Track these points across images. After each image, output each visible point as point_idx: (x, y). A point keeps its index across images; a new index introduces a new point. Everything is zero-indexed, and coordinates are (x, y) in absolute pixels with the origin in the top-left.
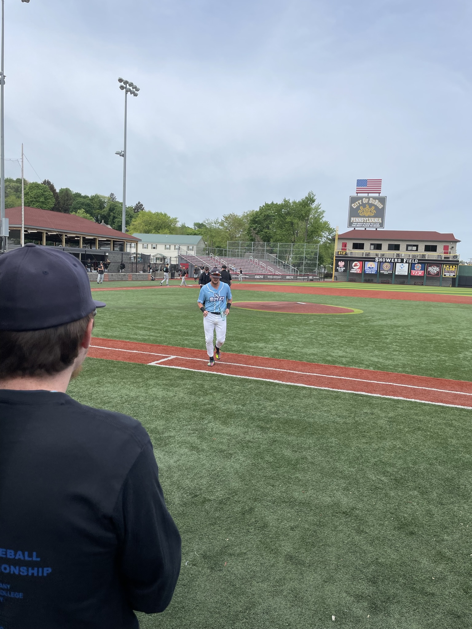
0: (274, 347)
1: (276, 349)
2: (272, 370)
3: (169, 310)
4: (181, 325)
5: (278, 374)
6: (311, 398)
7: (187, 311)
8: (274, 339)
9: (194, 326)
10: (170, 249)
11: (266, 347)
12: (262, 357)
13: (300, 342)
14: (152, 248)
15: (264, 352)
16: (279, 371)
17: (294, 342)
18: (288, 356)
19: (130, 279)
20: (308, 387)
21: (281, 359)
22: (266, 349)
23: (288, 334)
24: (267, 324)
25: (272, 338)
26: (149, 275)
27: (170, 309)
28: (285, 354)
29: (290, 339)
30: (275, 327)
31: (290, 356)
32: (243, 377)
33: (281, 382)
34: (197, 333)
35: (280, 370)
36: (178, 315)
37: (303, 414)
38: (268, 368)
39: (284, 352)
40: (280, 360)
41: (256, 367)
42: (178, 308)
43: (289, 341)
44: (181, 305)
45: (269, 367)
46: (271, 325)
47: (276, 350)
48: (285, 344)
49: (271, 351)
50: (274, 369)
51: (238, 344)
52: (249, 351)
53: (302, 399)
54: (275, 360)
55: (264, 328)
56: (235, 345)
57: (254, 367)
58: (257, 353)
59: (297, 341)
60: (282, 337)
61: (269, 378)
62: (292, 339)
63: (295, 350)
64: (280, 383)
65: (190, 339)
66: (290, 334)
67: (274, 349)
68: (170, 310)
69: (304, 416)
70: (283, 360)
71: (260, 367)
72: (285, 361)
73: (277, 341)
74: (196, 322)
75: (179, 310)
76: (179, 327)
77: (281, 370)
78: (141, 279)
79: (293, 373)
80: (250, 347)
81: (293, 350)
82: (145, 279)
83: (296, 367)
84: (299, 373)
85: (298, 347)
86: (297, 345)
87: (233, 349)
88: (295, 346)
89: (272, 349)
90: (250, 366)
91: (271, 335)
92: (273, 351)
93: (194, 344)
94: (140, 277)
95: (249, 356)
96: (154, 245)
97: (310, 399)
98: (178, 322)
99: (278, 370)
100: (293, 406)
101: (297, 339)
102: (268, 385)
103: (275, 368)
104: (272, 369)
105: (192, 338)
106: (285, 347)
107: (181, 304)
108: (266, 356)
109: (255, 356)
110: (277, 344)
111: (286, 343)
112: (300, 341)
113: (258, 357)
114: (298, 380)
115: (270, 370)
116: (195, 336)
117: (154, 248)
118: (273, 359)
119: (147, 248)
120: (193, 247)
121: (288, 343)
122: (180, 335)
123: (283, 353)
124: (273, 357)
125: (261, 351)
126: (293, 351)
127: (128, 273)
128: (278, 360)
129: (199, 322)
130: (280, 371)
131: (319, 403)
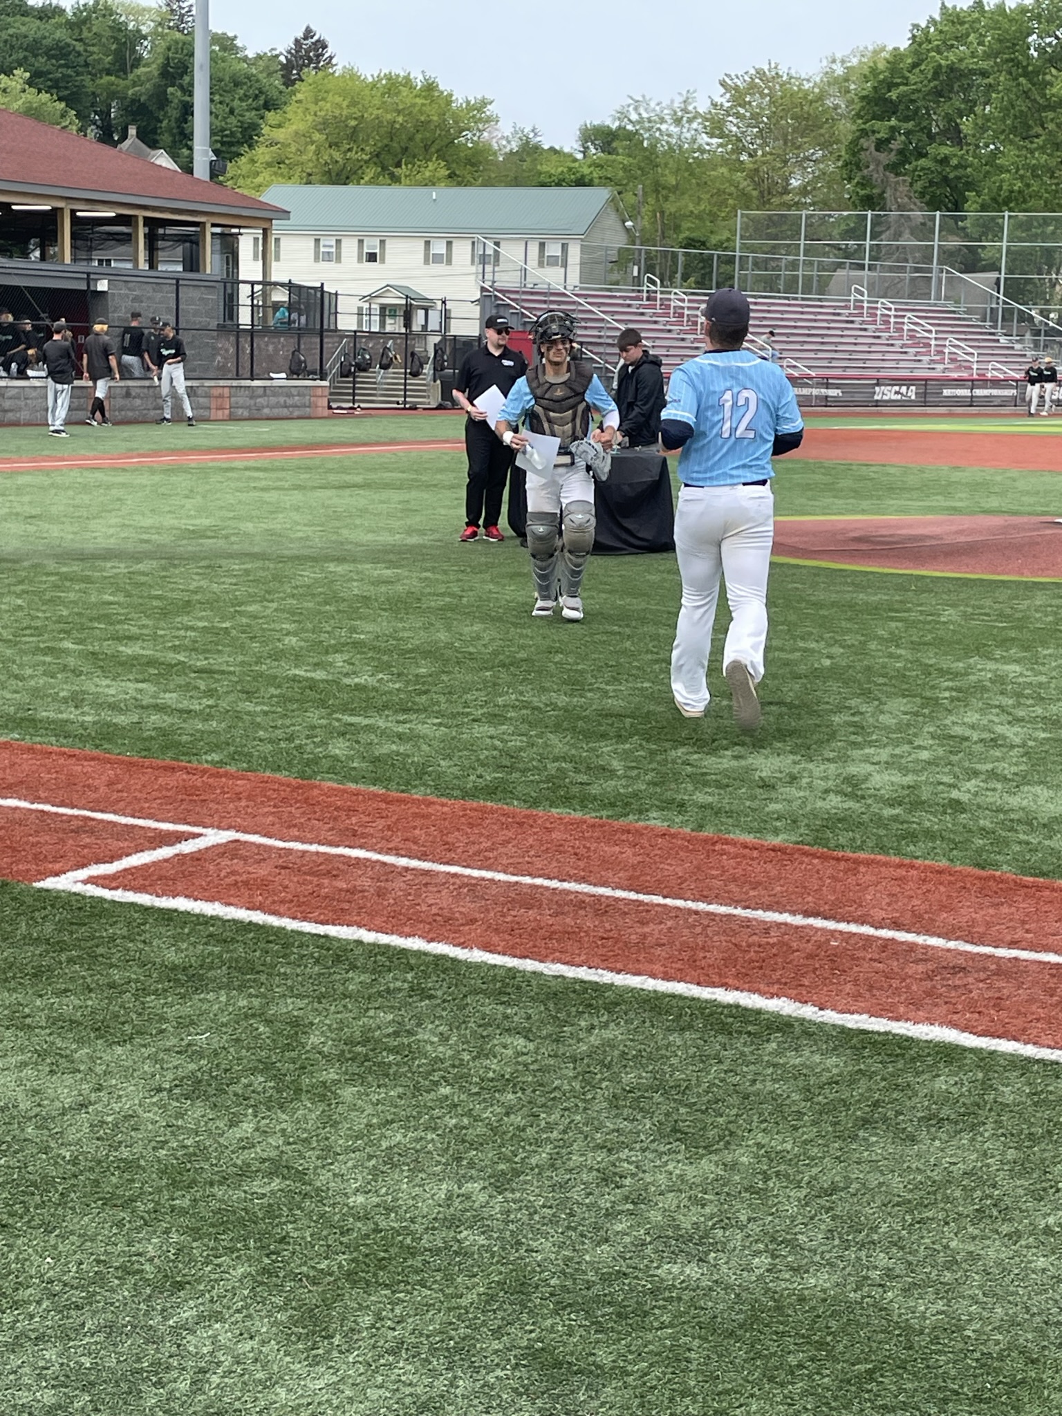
0: (849, 780)
1: (853, 787)
2: (779, 925)
3: (332, 567)
4: (357, 645)
5: (811, 956)
6: (973, 1127)
7: (433, 570)
8: (859, 728)
9: (427, 654)
10: (449, 262)
11: (793, 779)
12: (748, 838)
13: (1012, 747)
14: (360, 260)
15: (773, 807)
16: (823, 930)
17: (978, 748)
18: (912, 837)
19: (220, 414)
20: (973, 1050)
21: (862, 855)
22: (793, 792)
23: (952, 699)
24: (850, 639)
25: (854, 724)
26: (319, 392)
27: (340, 560)
28: (895, 818)
29: (958, 730)
30: (891, 656)
31: (930, 835)
32: (583, 973)
33: (808, 1012)
34: (426, 692)
35: (831, 925)
36: (370, 591)
37: (882, 1260)
38: (760, 914)
39: (897, 811)
40: (857, 862)
41: (690, 905)
42: (391, 556)
43: (944, 737)
44: (414, 540)
45: (768, 908)
46: (873, 645)
47: (852, 796)
48: (917, 761)
49: (820, 804)
50: (798, 920)
51: (636, 760)
52: (682, 805)
53: (913, 1139)
54: (823, 858)
55: (827, 662)
56: (616, 764)
57: (679, 903)
58: (729, 814)
59: (995, 742)
60: (916, 714)
61: (745, 982)
62: (973, 727)
63: (965, 798)
64: (802, 1021)
65: (369, 729)
66: (963, 696)
67: (837, 793)
68: (340, 569)
69: (889, 1274)
70: (868, 863)
71: (712, 908)
72: (886, 864)
73: (870, 744)
74: (449, 629)
75: (391, 564)
76: (339, 659)
77: (843, 926)
78: (276, 412)
79: (912, 947)
80: (701, 780)
81: (955, 794)
82: (296, 414)
83: (943, 908)
84: (952, 945)
85: (993, 775)
86: (989, 766)
87: (595, 790)
88: (976, 773)
89: (827, 791)
90: (658, 899)
91: (853, 703)
92: (834, 801)
93: (376, 760)
94: (273, 400)
95: (674, 836)
96: (372, 245)
97: (965, 1139)
98: (353, 630)
99: (818, 923)
100: (833, 1189)
101: (999, 729)
102: (725, 1029)
103: (807, 914)
104: (786, 918)
105: (381, 723)
106: (909, 779)
107: (422, 533)
108: (776, 832)
109: (708, 832)
110: (867, 760)
111: (925, 755)
112: (1017, 741)
113: (727, 842)
114: (929, 994)
115: (767, 928)
116: (406, 710)
117: (372, 257)
118: (814, 856)
119: (339, 259)
120: (564, 248)
121: (941, 752)
122: (322, 703)
123: (888, 812)
124: (817, 841)
125: (755, 805)
126: (957, 806)
127: (207, 383)
128: (838, 859)
129: (467, 630)
130: (833, 933)
131: (1021, 1168)
